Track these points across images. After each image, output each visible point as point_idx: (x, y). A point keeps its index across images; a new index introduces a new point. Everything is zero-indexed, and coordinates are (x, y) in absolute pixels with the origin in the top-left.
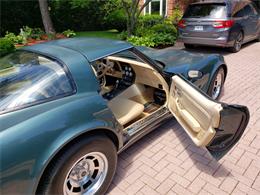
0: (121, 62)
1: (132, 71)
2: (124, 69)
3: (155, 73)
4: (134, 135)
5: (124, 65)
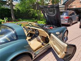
0: (34, 29)
1: (38, 32)
2: (36, 31)
3: (46, 32)
4: (38, 54)
5: (36, 30)
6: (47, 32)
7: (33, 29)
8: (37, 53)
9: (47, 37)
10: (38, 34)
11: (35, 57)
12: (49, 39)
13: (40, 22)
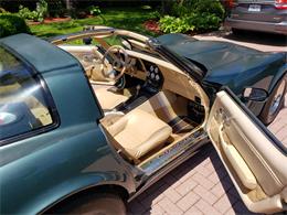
1: (160, 73)
2: (148, 69)
4: (153, 174)
5: (148, 64)
6: (198, 82)
7: (137, 59)
8: (148, 171)
9: (198, 99)
10: (159, 84)
11: (137, 190)
12: (207, 109)
13: (169, 23)
